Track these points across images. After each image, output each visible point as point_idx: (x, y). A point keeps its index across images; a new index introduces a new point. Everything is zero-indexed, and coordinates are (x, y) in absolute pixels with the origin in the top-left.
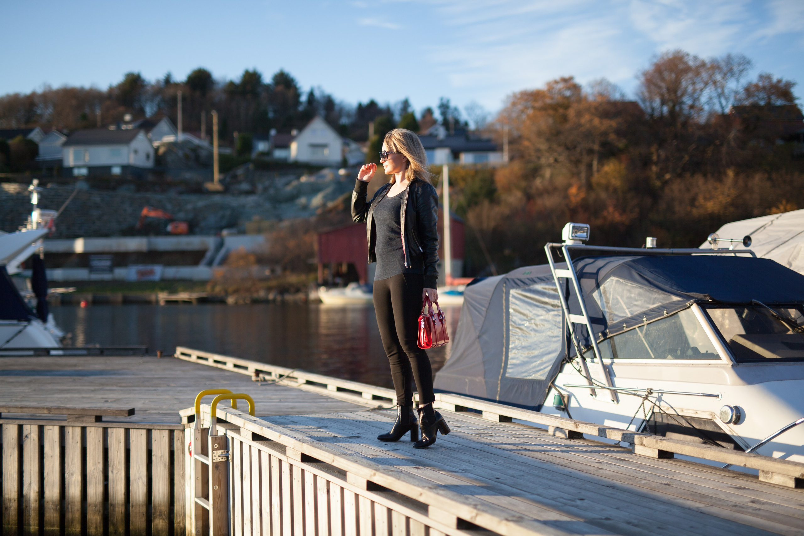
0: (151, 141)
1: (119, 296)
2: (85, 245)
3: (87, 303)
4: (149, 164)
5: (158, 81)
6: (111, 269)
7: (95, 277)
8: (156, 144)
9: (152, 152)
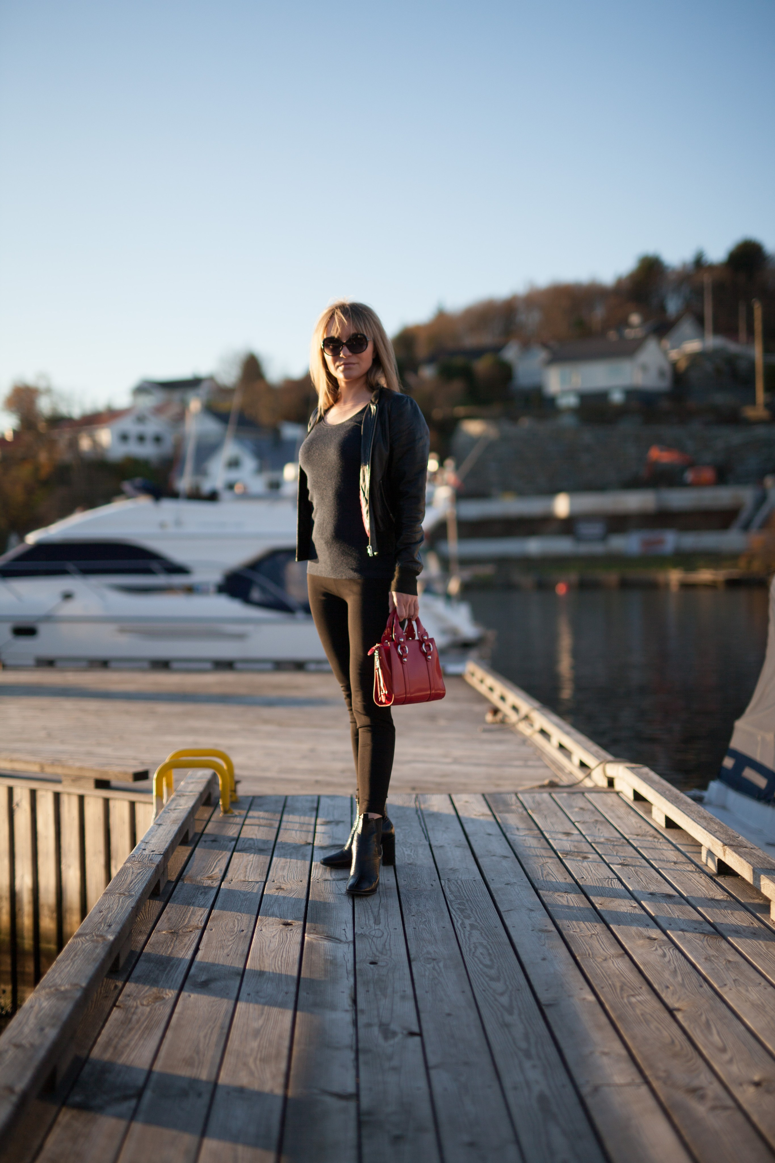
0: (665, 353)
1: (612, 577)
2: (572, 505)
3: (570, 587)
4: (664, 385)
5: (684, 265)
6: (603, 538)
7: (584, 549)
8: (674, 354)
9: (667, 367)
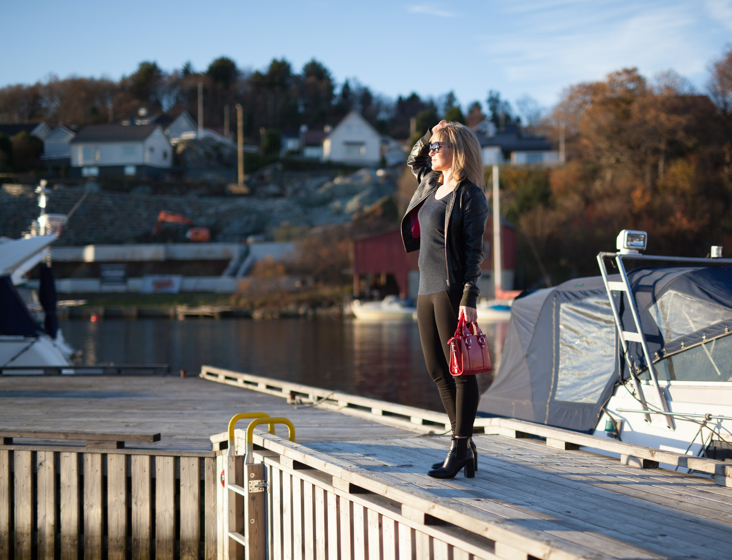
0: (168, 138)
1: (133, 310)
2: (96, 253)
3: (98, 317)
4: (167, 163)
5: (176, 72)
6: (124, 280)
7: (107, 288)
8: (174, 141)
9: (169, 151)
